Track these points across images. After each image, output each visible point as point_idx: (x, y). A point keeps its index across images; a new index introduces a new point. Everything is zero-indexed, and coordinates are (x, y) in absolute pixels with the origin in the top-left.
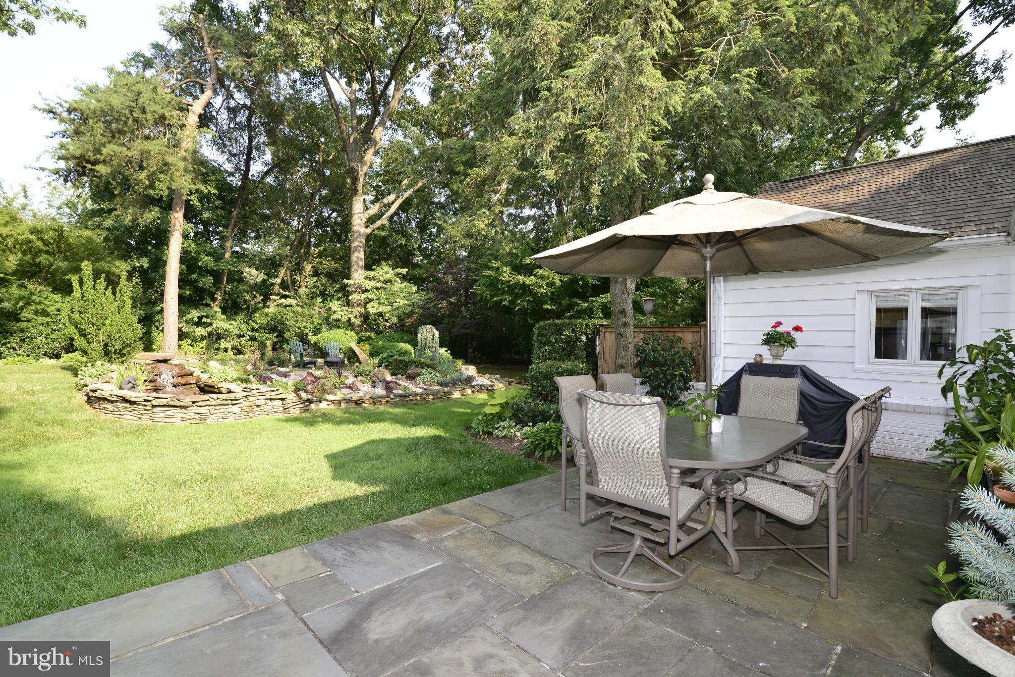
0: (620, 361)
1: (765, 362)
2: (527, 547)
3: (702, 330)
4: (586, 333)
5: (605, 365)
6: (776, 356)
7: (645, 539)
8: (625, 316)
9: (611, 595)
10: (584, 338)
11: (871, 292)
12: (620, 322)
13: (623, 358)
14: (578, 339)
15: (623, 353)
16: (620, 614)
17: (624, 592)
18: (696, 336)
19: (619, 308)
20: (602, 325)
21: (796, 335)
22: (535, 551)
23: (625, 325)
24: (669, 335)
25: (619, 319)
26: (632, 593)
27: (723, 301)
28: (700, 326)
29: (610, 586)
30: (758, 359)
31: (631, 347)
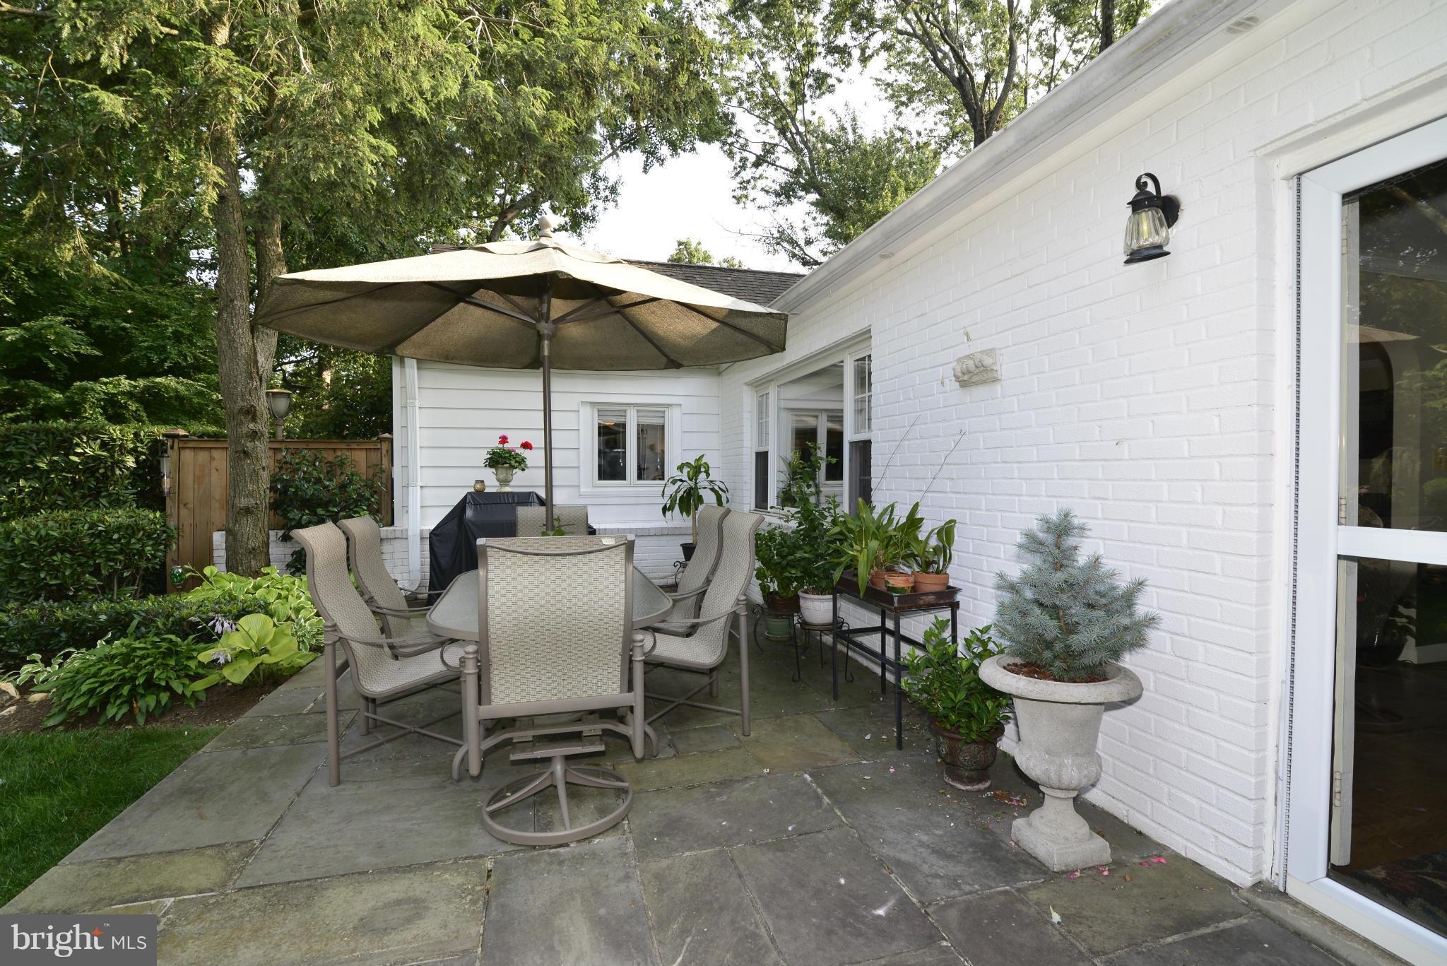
0: (244, 502)
1: (487, 490)
2: (356, 875)
3: (385, 446)
4: (134, 451)
5: (184, 512)
6: (504, 482)
7: (568, 758)
8: (254, 419)
9: (578, 860)
10: (130, 462)
11: (593, 404)
12: (245, 430)
13: (250, 495)
14: (119, 463)
15: (250, 487)
16: (621, 874)
17: (585, 847)
18: (374, 457)
19: (240, 403)
20: (174, 437)
21: (525, 453)
22: (381, 872)
23: (254, 435)
24: (325, 454)
25: (242, 423)
26: (597, 841)
27: (417, 404)
28: (381, 440)
29: (561, 850)
30: (478, 486)
31: (265, 475)
